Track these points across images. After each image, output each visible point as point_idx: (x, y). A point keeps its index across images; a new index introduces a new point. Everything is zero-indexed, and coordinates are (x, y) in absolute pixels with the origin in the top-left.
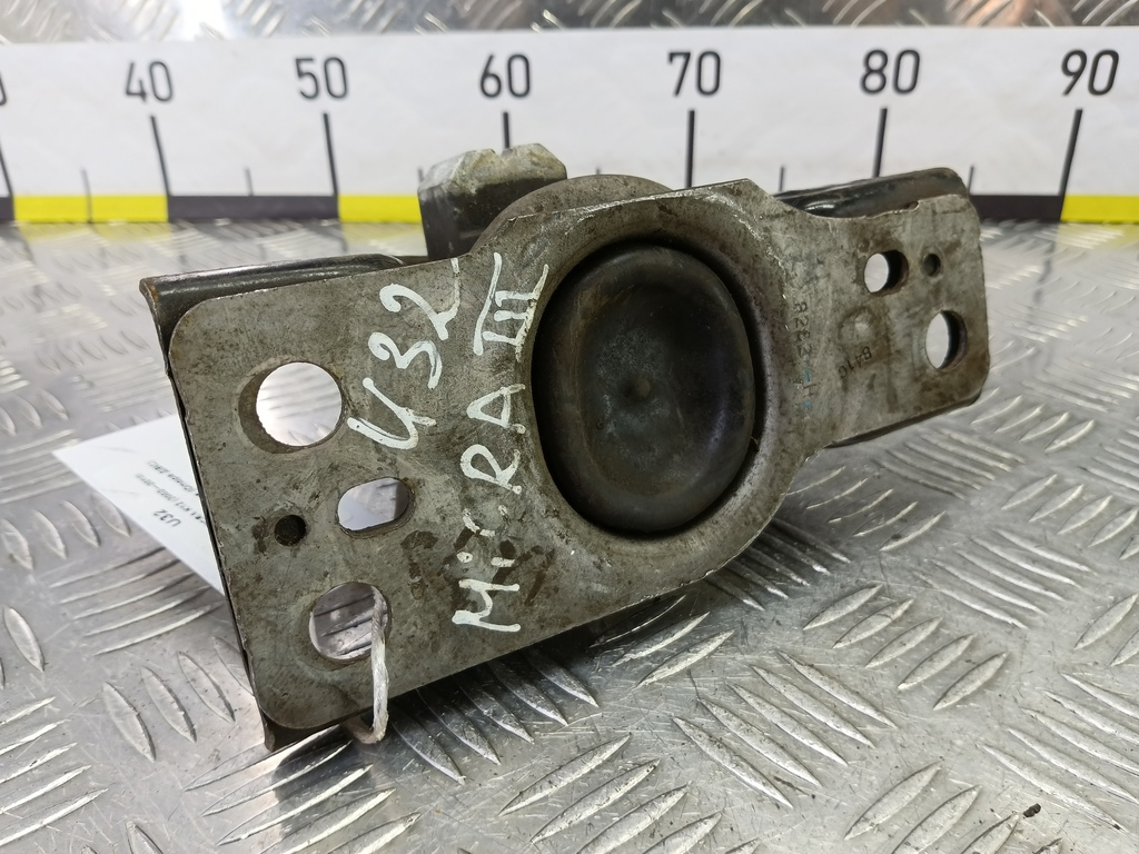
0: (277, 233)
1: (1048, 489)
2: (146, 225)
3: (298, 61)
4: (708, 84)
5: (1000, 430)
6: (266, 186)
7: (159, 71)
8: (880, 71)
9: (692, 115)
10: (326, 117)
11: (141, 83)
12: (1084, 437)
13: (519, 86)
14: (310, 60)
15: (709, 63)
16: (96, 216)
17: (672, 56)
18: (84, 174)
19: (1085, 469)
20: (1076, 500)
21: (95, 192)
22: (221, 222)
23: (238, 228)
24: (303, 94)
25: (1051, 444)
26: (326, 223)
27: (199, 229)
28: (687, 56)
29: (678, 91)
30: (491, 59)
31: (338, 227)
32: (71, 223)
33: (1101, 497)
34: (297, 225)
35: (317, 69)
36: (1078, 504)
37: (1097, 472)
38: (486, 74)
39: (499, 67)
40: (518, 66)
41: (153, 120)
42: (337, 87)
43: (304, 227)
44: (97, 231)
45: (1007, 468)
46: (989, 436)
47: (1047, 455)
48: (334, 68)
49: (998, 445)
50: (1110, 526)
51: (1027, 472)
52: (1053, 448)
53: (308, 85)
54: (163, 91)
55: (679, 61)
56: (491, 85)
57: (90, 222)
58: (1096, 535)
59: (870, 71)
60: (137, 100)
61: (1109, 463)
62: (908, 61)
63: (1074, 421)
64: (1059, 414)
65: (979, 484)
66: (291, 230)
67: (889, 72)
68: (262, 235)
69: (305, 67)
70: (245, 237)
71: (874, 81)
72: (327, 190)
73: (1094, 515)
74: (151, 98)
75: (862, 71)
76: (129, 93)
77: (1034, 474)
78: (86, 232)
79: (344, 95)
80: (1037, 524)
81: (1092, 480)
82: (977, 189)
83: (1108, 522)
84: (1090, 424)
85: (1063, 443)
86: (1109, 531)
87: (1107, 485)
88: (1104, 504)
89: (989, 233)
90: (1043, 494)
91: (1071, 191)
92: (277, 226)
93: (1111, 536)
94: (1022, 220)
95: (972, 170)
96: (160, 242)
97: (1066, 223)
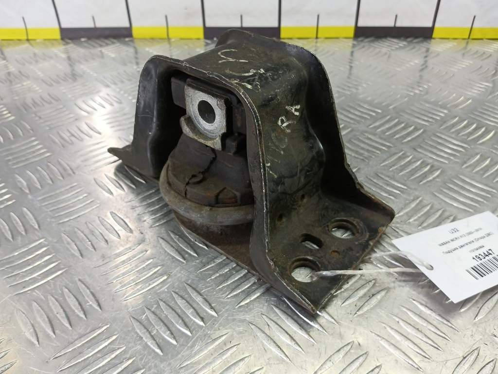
0: (107, 44)
1: (400, 157)
2: (51, 41)
5: (387, 134)
6: (102, 23)
12: (418, 136)
16: (30, 38)
18: (23, 18)
19: (415, 149)
20: (409, 161)
21: (28, 27)
22: (83, 40)
23: (90, 42)
25: (405, 139)
26: (127, 39)
27: (75, 44)
31: (132, 41)
32: (19, 40)
33: (418, 160)
34: (115, 41)
36: (410, 163)
37: (419, 150)
43: (118, 41)
44: (30, 44)
45: (386, 149)
46: (382, 136)
47: (402, 143)
49: (385, 140)
50: (419, 171)
51: (393, 150)
52: (405, 140)
57: (28, 40)
58: (412, 175)
61: (425, 146)
63: (416, 129)
64: (411, 126)
65: (374, 155)
66: (113, 43)
68: (101, 46)
70: (94, 47)
72: (127, 25)
73: (414, 167)
77: (396, 151)
78: (27, 45)
80: (392, 171)
81: (417, 153)
82: (398, 24)
83: (418, 170)
84: (422, 131)
85: (409, 139)
86: (418, 173)
87: (421, 155)
88: (419, 163)
89: (402, 43)
90: (397, 159)
91: (437, 25)
92: (107, 41)
93: (418, 175)
94: (416, 37)
95: (396, 16)
96: (59, 50)
97: (434, 39)
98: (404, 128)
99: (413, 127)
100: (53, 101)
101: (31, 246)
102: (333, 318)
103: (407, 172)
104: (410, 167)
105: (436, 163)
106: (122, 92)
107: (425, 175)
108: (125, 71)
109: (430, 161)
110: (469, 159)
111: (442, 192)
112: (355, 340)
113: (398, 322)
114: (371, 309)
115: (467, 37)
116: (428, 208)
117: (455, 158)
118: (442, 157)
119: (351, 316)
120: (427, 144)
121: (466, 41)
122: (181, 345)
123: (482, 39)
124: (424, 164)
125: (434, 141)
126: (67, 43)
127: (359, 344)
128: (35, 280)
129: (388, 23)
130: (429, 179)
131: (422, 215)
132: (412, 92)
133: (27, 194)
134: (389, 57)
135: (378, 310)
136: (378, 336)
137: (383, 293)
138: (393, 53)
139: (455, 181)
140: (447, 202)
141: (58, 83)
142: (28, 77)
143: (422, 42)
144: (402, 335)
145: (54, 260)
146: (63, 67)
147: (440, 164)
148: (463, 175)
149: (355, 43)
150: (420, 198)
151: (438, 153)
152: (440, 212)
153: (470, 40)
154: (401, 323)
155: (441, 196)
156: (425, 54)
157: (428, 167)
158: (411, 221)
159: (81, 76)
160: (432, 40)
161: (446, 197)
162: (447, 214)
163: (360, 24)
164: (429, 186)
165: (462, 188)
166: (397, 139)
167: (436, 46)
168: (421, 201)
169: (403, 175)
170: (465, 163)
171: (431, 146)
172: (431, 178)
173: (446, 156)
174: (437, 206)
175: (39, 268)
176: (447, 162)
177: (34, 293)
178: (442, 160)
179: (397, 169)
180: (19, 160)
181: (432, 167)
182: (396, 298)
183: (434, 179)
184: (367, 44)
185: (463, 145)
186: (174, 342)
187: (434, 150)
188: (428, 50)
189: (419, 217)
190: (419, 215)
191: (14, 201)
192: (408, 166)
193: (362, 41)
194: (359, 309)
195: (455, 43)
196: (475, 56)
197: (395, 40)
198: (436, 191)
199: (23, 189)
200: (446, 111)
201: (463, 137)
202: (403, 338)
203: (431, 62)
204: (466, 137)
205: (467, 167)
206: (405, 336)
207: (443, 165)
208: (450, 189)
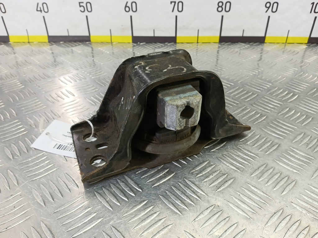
0: (76, 46)
2: (43, 43)
3: (80, 3)
4: (180, 9)
6: (72, 33)
7: (45, 5)
8: (221, 7)
9: (176, 17)
10: (87, 17)
11: (40, 8)
13: (134, 9)
14: (83, 3)
15: (180, 4)
16: (30, 41)
17: (171, 2)
18: (27, 30)
21: (29, 35)
22: (61, 42)
23: (66, 44)
24: (81, 11)
26: (87, 43)
27: (57, 45)
28: (175, 2)
29: (173, 11)
30: (127, 2)
31: (90, 44)
32: (24, 42)
34: (81, 44)
35: (84, 5)
38: (126, 6)
39: (129, 5)
40: (134, 4)
41: (44, 17)
42: (89, 10)
43: (82, 44)
44: (30, 45)
48: (89, 5)
53: (82, 9)
54: (46, 10)
55: (173, 4)
56: (127, 9)
57: (29, 42)
59: (219, 7)
60: (40, 12)
62: (228, 4)
63: (253, 94)
66: (79, 45)
67: (224, 7)
68: (72, 46)
69: (81, 4)
70: (68, 47)
71: (220, 9)
72: (88, 35)
74: (43, 12)
75: (217, 6)
76: (37, 10)
78: (28, 45)
79: (91, 11)
81: (253, 107)
82: (245, 35)
83: (253, 116)
84: (256, 95)
85: (249, 99)
86: (253, 118)
87: (256, 108)
88: (254, 112)
89: (247, 46)
90: (242, 110)
91: (267, 35)
92: (76, 44)
93: (253, 119)
94: (255, 42)
95: (244, 30)
96: (47, 48)
97: (266, 43)
98: (246, 93)
99: (251, 93)
100: (46, 77)
101: (38, 156)
102: (204, 193)
103: (247, 118)
104: (249, 114)
105: (263, 113)
106: (86, 73)
107: (257, 119)
108: (87, 61)
109: (260, 111)
110: (282, 110)
111: (266, 128)
112: (216, 204)
113: (240, 195)
114: (225, 188)
115: (285, 42)
116: (258, 136)
117: (275, 110)
118: (267, 109)
119: (214, 192)
120: (259, 102)
121: (284, 44)
122: (122, 206)
123: (293, 43)
124: (257, 113)
125: (263, 100)
126: (52, 45)
127: (218, 206)
128: (41, 173)
129: (239, 34)
130: (259, 121)
131: (255, 140)
132: (251, 73)
133: (34, 128)
134: (240, 54)
135: (229, 189)
136: (228, 202)
137: (232, 180)
138: (242, 51)
139: (274, 122)
140: (268, 133)
141: (48, 67)
142: (30, 64)
143: (259, 45)
144: (242, 201)
145: (51, 163)
146: (50, 58)
147: (266, 113)
148: (278, 119)
149: (220, 45)
150: (254, 131)
151: (265, 107)
152: (265, 138)
153: (287, 44)
154: (241, 195)
155: (266, 130)
156: (260, 52)
157: (259, 115)
158: (248, 143)
159: (62, 64)
160: (265, 44)
161: (268, 131)
162: (268, 140)
163: (223, 35)
164: (259, 125)
165: (278, 126)
166: (242, 99)
167: (267, 47)
168: (254, 133)
169: (245, 119)
170: (280, 112)
171: (261, 103)
172: (260, 121)
173: (269, 108)
174: (263, 136)
175: (43, 167)
176: (269, 112)
177: (41, 180)
178: (267, 111)
179: (241, 115)
180: (29, 110)
181: (261, 114)
182: (238, 183)
183: (262, 121)
184: (226, 46)
185: (279, 103)
186: (119, 204)
187: (263, 106)
188: (262, 49)
189: (253, 141)
190: (253, 140)
191: (27, 132)
192: (248, 114)
193: (224, 44)
194: (219, 188)
195: (278, 45)
196: (289, 53)
197: (243, 44)
198: (263, 128)
199: (32, 125)
200: (270, 84)
201: (280, 98)
202: (242, 203)
203: (264, 56)
204: (281, 99)
205: (281, 115)
206: (243, 202)
207: (267, 114)
208: (271, 126)
